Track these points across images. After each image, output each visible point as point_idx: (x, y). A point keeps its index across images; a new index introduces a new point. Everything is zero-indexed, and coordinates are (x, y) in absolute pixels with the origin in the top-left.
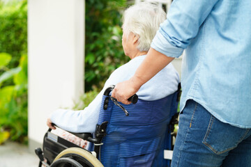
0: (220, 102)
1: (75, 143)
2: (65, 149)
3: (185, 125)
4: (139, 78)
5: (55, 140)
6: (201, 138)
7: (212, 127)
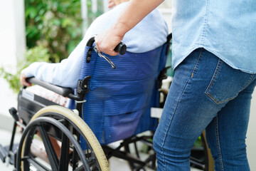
0: (233, 47)
1: (54, 101)
2: (42, 107)
3: (186, 75)
4: (124, 23)
5: (32, 99)
6: (204, 88)
7: (217, 77)
